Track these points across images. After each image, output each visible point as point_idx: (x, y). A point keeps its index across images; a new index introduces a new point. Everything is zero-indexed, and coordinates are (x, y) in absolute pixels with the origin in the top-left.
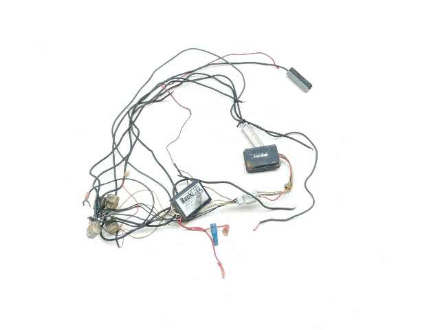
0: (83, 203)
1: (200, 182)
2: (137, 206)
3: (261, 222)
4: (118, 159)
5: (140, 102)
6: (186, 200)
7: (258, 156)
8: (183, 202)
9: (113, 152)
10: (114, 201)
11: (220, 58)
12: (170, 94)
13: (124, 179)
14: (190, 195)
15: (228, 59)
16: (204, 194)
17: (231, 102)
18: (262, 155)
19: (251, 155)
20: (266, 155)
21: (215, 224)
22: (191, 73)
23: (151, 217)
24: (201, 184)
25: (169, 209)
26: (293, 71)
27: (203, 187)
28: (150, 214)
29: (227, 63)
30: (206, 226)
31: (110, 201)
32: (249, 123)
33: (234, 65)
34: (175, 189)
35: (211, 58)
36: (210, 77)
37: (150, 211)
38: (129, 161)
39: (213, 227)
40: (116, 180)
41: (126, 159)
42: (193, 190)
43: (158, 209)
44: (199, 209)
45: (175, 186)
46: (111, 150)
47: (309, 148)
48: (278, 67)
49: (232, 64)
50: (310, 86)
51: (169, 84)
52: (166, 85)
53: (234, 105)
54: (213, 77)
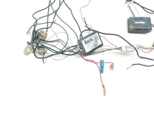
0: (27, 33)
1: (99, 32)
2: (58, 41)
3: (133, 65)
4: (51, 11)
6: (88, 42)
8: (86, 43)
9: (48, 7)
13: (53, 23)
14: (91, 40)
16: (99, 40)
18: (141, 22)
19: (133, 21)
20: (143, 23)
21: (103, 61)
23: (65, 49)
24: (98, 34)
25: (76, 46)
27: (100, 36)
28: (65, 47)
30: (98, 60)
34: (81, 35)
37: (65, 45)
38: (57, 13)
39: (102, 62)
40: (48, 23)
41: (55, 12)
42: (93, 37)
43: (70, 45)
44: (95, 49)
45: (81, 33)
46: (48, 6)
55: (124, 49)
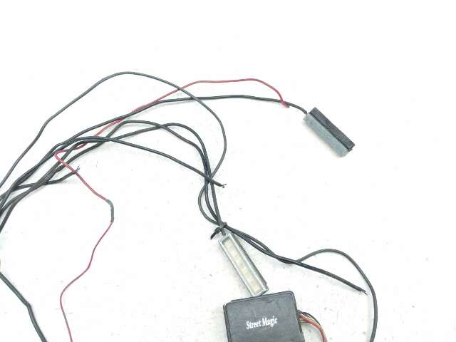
5: (16, 187)
7: (256, 324)
11: (179, 89)
12: (74, 172)
15: (196, 91)
17: (200, 182)
18: (265, 322)
22: (121, 121)
29: (192, 98)
32: (234, 231)
33: (204, 102)
35: (162, 90)
36: (158, 127)
47: (359, 289)
48: (287, 105)
49: (200, 99)
50: (349, 145)
51: (75, 148)
52: (69, 152)
53: (205, 190)
54: (166, 127)
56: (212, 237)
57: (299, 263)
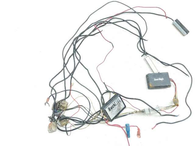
0: (45, 104)
2: (79, 106)
3: (157, 124)
4: (67, 74)
5: (80, 36)
6: (112, 108)
7: (157, 80)
9: (63, 69)
10: (65, 106)
11: (131, 9)
12: (100, 32)
14: (114, 105)
15: (137, 10)
16: (122, 103)
17: (138, 39)
18: (160, 79)
19: (152, 78)
20: (162, 79)
21: (129, 124)
22: (112, 18)
23: (89, 117)
24: (120, 97)
25: (100, 111)
26: (177, 21)
27: (121, 99)
28: (88, 115)
29: (135, 12)
30: (123, 125)
31: (63, 106)
32: (150, 55)
33: (139, 14)
34: (102, 97)
35: (125, 8)
36: (124, 21)
37: (88, 113)
38: (73, 76)
39: (127, 127)
41: (72, 74)
43: (93, 112)
44: (119, 113)
45: (102, 95)
47: (187, 75)
48: (167, 17)
49: (138, 13)
51: (99, 25)
52: (97, 25)
53: (140, 41)
54: (126, 21)
55: (147, 112)
56: (142, 56)
57: (171, 65)
